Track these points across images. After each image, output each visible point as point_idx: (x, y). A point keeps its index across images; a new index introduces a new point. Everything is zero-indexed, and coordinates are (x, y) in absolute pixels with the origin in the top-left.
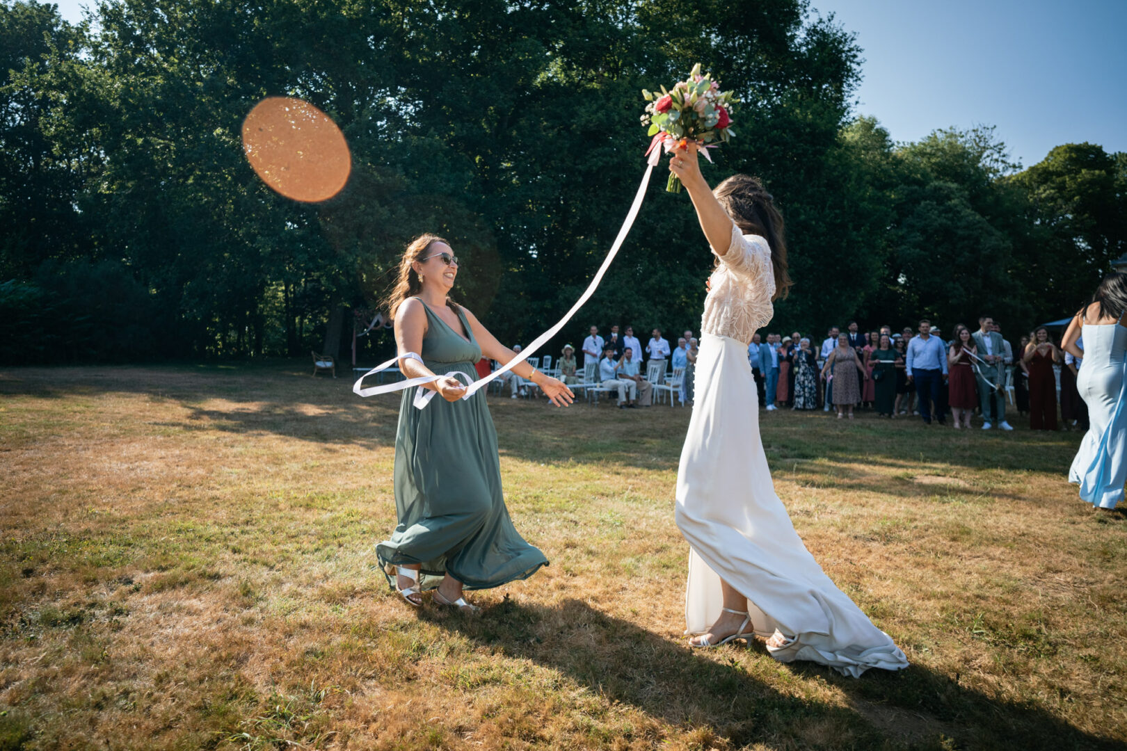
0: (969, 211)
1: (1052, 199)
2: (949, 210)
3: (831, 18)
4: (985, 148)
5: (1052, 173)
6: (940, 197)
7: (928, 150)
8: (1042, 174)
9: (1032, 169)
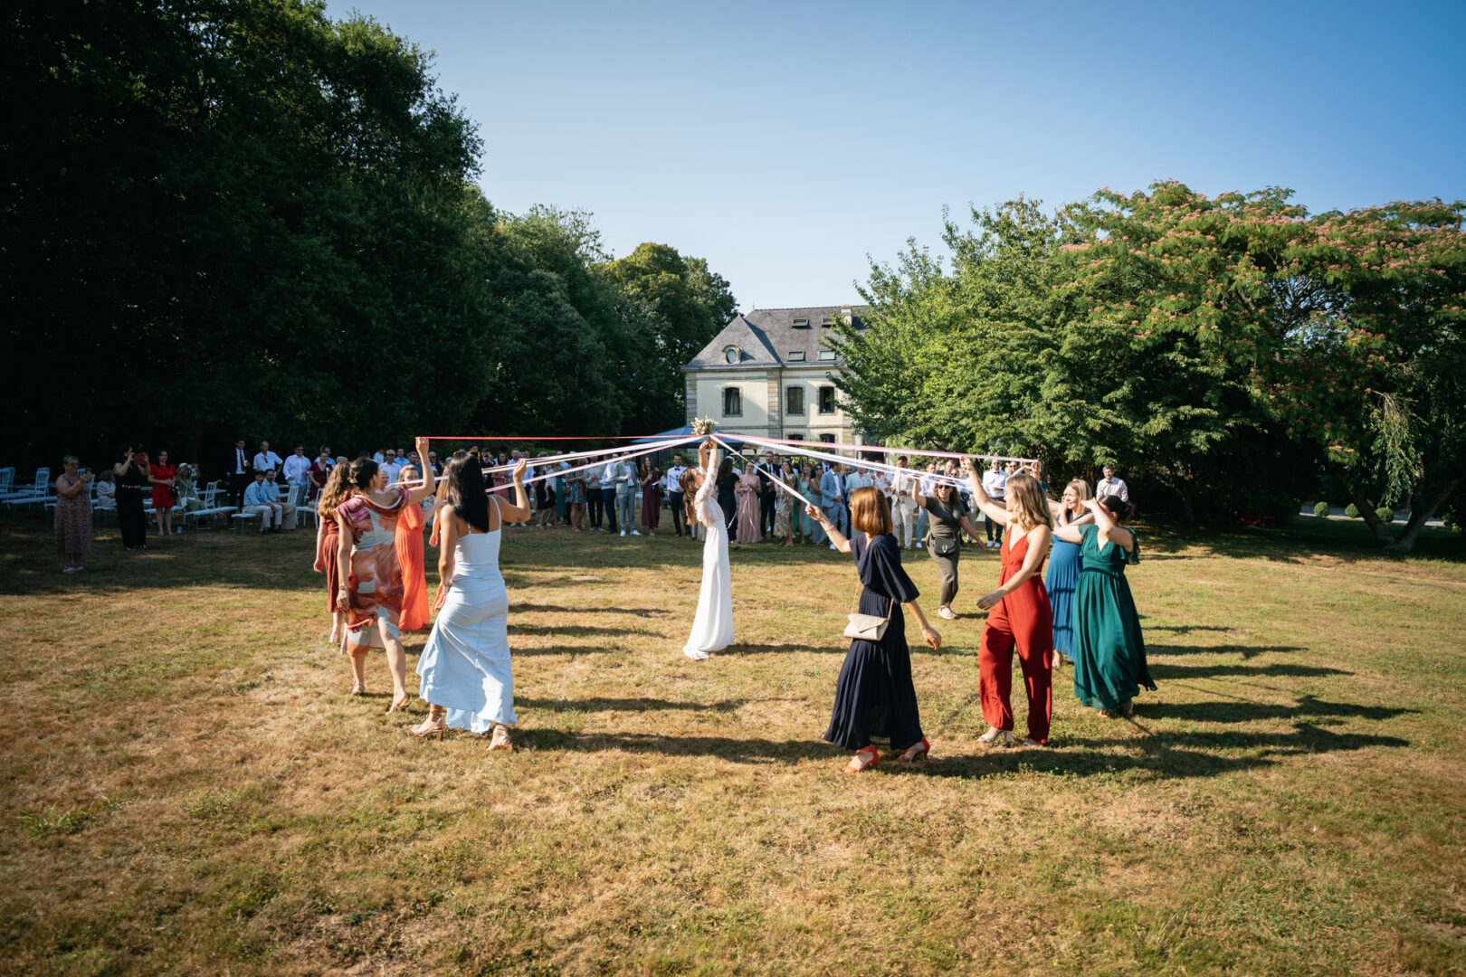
0: (568, 306)
1: (638, 297)
2: (550, 303)
3: (454, 100)
4: (582, 235)
5: (638, 269)
6: (543, 288)
7: (531, 230)
8: (631, 270)
9: (623, 262)
